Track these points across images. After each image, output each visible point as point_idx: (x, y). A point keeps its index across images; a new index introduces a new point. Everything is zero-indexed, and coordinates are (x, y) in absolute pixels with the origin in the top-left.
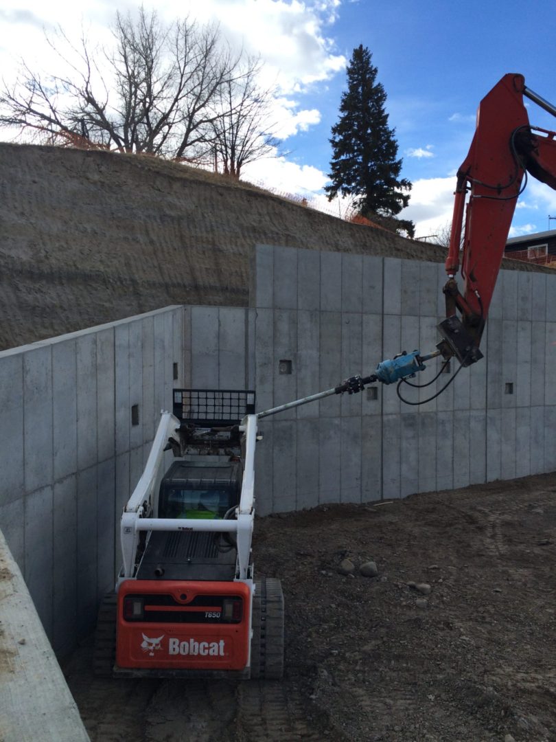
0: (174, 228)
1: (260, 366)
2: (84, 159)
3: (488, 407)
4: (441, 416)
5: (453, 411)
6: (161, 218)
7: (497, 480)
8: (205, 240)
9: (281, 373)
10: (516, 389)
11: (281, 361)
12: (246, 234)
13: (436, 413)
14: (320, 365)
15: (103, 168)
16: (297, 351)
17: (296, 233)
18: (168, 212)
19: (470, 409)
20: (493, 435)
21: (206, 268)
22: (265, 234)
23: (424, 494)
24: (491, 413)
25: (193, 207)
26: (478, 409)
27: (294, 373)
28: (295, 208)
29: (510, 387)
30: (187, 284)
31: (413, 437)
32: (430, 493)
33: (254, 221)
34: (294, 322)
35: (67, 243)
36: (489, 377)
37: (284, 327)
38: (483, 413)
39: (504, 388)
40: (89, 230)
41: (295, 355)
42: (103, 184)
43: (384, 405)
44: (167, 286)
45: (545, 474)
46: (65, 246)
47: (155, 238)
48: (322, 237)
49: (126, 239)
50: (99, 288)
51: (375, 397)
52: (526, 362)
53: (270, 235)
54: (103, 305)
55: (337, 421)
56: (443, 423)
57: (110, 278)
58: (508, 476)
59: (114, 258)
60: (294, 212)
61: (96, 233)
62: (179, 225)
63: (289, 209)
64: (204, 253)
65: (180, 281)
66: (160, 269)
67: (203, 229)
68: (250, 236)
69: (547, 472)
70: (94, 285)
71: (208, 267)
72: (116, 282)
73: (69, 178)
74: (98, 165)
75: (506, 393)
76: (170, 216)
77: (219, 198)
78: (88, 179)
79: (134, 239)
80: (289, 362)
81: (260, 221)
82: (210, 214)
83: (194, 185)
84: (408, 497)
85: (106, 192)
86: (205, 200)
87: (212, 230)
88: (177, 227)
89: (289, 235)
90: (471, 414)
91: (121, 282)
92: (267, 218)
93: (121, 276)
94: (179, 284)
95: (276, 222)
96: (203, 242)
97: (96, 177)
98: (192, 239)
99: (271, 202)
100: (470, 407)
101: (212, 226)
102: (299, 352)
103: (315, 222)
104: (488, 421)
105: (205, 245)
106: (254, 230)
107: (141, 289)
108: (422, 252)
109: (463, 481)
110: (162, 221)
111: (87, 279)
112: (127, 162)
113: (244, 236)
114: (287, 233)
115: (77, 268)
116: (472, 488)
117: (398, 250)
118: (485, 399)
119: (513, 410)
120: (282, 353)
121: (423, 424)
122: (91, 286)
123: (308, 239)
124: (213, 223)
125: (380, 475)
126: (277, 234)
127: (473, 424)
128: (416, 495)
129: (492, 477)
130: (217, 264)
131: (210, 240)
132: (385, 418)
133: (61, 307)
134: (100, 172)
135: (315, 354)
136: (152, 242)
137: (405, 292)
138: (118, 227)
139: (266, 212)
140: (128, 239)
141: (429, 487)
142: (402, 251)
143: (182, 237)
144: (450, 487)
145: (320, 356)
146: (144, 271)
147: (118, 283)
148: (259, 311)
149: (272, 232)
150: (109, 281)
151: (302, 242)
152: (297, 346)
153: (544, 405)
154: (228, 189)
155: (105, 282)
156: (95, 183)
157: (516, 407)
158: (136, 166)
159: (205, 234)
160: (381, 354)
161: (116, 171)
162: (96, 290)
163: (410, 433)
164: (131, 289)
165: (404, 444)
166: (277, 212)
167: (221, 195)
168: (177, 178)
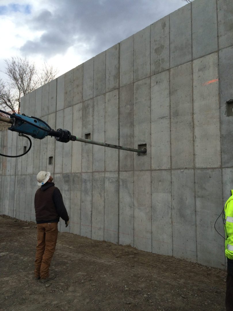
3: (121, 170)
4: (84, 176)
5: (93, 172)
10: (151, 150)
11: (24, 147)
13: (81, 173)
19: (105, 171)
20: (125, 198)
26: (111, 171)
31: (68, 190)
36: (121, 139)
43: (55, 167)
51: (52, 163)
56: (85, 182)
90: (106, 176)
100: (105, 169)
118: (117, 162)
119: (148, 173)
120: (24, 143)
121: (74, 181)
127: (107, 184)
137: (67, 92)
157: (151, 170)
163: (67, 187)
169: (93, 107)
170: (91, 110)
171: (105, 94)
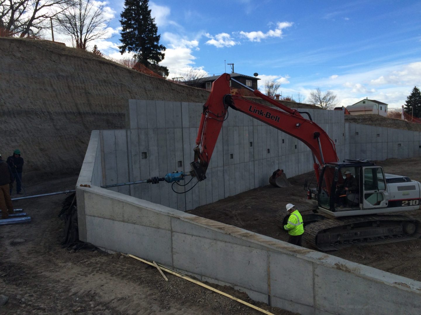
0: (65, 82)
1: (134, 156)
2: (10, 44)
3: (224, 165)
5: (211, 168)
6: (57, 77)
7: (229, 196)
8: (80, 88)
9: (143, 158)
10: (234, 156)
11: (142, 153)
12: (101, 84)
14: (158, 153)
15: (21, 49)
16: (149, 148)
17: (125, 83)
18: (61, 74)
21: (83, 103)
22: (110, 84)
23: (202, 206)
24: (225, 168)
25: (73, 71)
26: (220, 167)
27: (148, 158)
28: (123, 69)
29: (232, 155)
30: (74, 112)
32: (204, 206)
33: (104, 77)
34: (147, 134)
35: (12, 94)
36: (224, 152)
37: (143, 137)
38: (223, 168)
39: (230, 156)
40: (21, 85)
41: (148, 150)
42: (23, 58)
43: (185, 168)
44: (65, 114)
45: (246, 192)
46: (11, 95)
47: (56, 88)
48: (137, 84)
49: (41, 89)
50: (34, 118)
51: (181, 166)
52: (237, 144)
53: (113, 84)
54: (38, 127)
57: (37, 112)
58: (233, 194)
59: (37, 100)
60: (123, 71)
61: (25, 87)
62: (67, 80)
63: (120, 70)
64: (81, 94)
65: (71, 110)
66: (60, 104)
67: (79, 82)
68: (103, 85)
69: (247, 191)
70: (32, 116)
71: (84, 102)
72: (41, 114)
73: (4, 56)
74: (18, 47)
75: (230, 159)
76: (62, 76)
77: (85, 65)
78: (14, 56)
79: (45, 89)
80: (145, 153)
81: (107, 77)
82: (81, 73)
83: (72, 58)
84: (196, 208)
85: (26, 63)
86: (78, 66)
87: (84, 82)
88: (66, 81)
89: (122, 84)
90: (218, 169)
91: (44, 113)
92: (111, 75)
93: (43, 110)
94: (71, 112)
95: (115, 77)
96: (80, 89)
97: (19, 55)
98: (74, 87)
99: (111, 66)
100: (218, 166)
101: (83, 80)
102: (150, 148)
103: (134, 76)
104: (225, 172)
105: (81, 91)
106: (105, 81)
107: (54, 116)
108: (183, 90)
109: (216, 199)
110: (58, 79)
111: (27, 113)
112: (34, 45)
113: (100, 85)
114: (121, 83)
115: (21, 108)
116: (220, 201)
117: (173, 90)
118: (223, 162)
119: (233, 166)
120: (143, 149)
122: (30, 117)
123: (132, 86)
124: (84, 79)
125: (184, 200)
126: (116, 83)
128: (199, 207)
129: (227, 195)
130: (88, 100)
131: (83, 87)
133: (18, 130)
134: (20, 51)
135: (156, 148)
136: (54, 90)
138: (35, 82)
139: (109, 72)
140: (42, 89)
141: (203, 203)
142: (175, 90)
143: (69, 87)
144: (211, 202)
145: (158, 149)
146: (53, 106)
147: (42, 114)
148: (131, 130)
149: (114, 82)
150: (38, 114)
151: (129, 87)
152: (149, 145)
153: (245, 162)
154: (89, 60)
155: (36, 114)
156: (19, 58)
157: (234, 164)
158: (40, 48)
159: (80, 85)
160: (182, 146)
161: (29, 51)
162: (33, 119)
164: (49, 117)
166: (115, 72)
167: (86, 63)
168: (62, 55)
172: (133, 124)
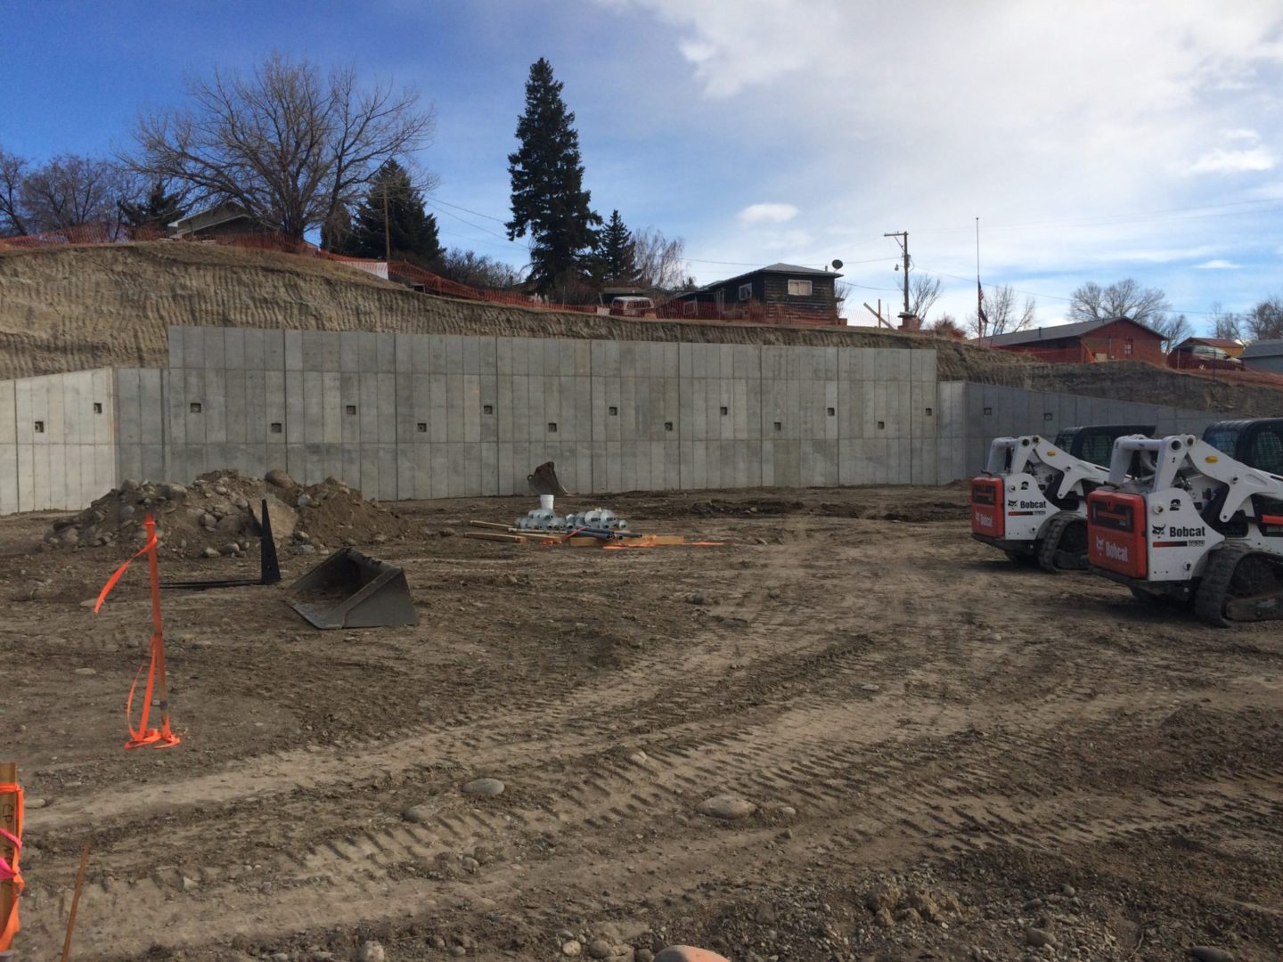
0: (185, 305)
1: (175, 407)
3: (398, 441)
4: (347, 447)
6: (172, 297)
7: (410, 498)
9: (192, 412)
10: (431, 428)
11: (192, 404)
12: (257, 305)
13: (342, 444)
14: (226, 407)
16: (206, 397)
17: (311, 302)
18: (180, 292)
19: (379, 442)
20: (404, 464)
22: (278, 304)
24: (401, 446)
26: (387, 443)
27: (203, 411)
31: (319, 461)
34: (202, 377)
35: (84, 323)
36: (399, 417)
37: (193, 380)
38: (393, 446)
39: (416, 427)
41: (204, 400)
42: (124, 274)
43: (288, 436)
45: (465, 497)
46: (82, 325)
49: (137, 316)
51: (280, 431)
52: (441, 407)
55: (243, 447)
56: (349, 451)
58: (424, 495)
62: (190, 302)
67: (214, 303)
68: (261, 306)
74: (126, 258)
75: (418, 431)
76: (182, 295)
78: (113, 271)
79: (144, 316)
80: (199, 405)
82: (223, 290)
85: (127, 279)
87: (223, 304)
89: (304, 304)
90: (380, 446)
93: (127, 346)
98: (203, 311)
101: (223, 300)
104: (399, 452)
105: (214, 316)
106: (267, 301)
110: (174, 300)
113: (255, 308)
115: (87, 342)
118: (394, 435)
119: (428, 445)
120: (192, 398)
121: (328, 451)
123: (324, 306)
124: (225, 298)
126: (291, 303)
127: (381, 453)
129: (404, 495)
131: (221, 311)
132: (289, 446)
135: (222, 399)
136: (161, 317)
137: (307, 354)
138: (132, 307)
139: (282, 285)
140: (139, 316)
143: (192, 311)
145: (226, 400)
148: (172, 371)
152: (205, 394)
153: (465, 442)
156: (118, 273)
157: (431, 443)
163: (315, 458)
165: (309, 466)
166: (292, 284)
169: (359, 381)
170: (356, 383)
171: (376, 373)
172: (175, 359)
